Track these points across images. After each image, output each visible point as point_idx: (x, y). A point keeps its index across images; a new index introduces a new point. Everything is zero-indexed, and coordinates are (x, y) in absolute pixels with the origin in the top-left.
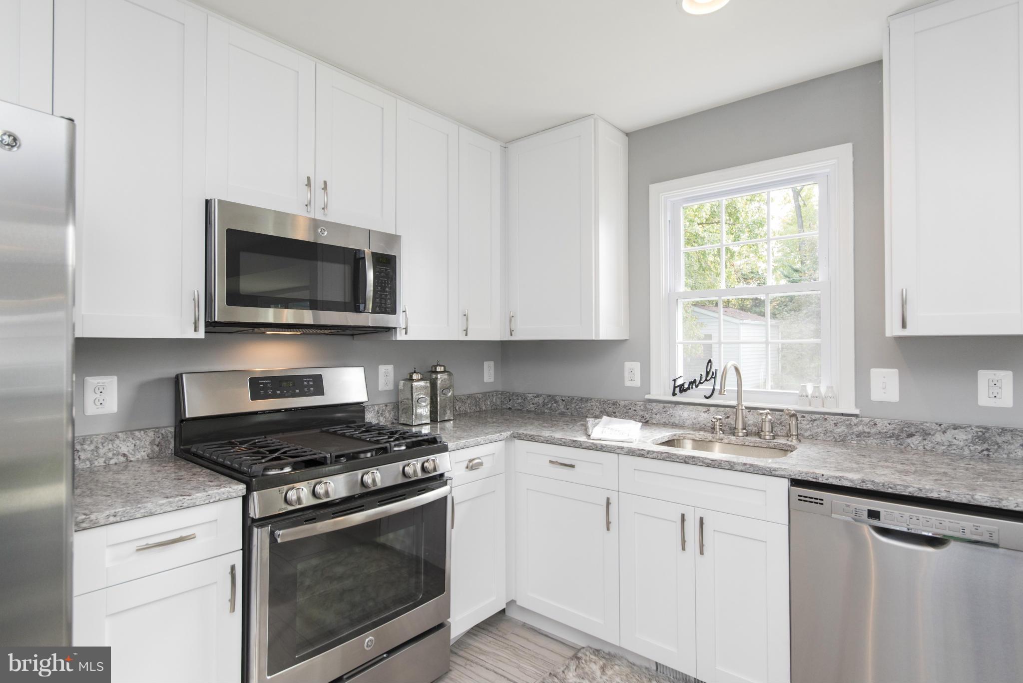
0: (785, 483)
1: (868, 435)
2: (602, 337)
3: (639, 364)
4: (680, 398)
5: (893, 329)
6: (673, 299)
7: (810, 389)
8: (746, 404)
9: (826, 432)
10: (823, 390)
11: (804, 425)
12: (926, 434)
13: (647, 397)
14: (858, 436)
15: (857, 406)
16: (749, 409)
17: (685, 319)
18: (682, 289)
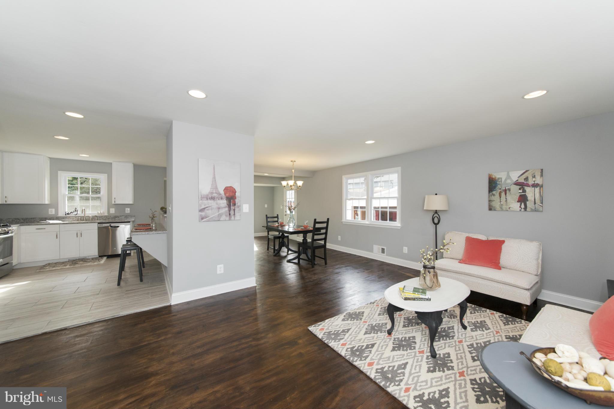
0: (97, 223)
1: (110, 218)
2: (46, 203)
3: (54, 209)
4: (67, 216)
5: (113, 203)
6: (64, 195)
7: (99, 212)
8: (86, 215)
9: (102, 219)
10: (102, 212)
11: (98, 218)
12: (118, 217)
13: (57, 216)
14: (108, 218)
15: (108, 214)
16: (87, 216)
17: (68, 200)
18: (67, 193)
